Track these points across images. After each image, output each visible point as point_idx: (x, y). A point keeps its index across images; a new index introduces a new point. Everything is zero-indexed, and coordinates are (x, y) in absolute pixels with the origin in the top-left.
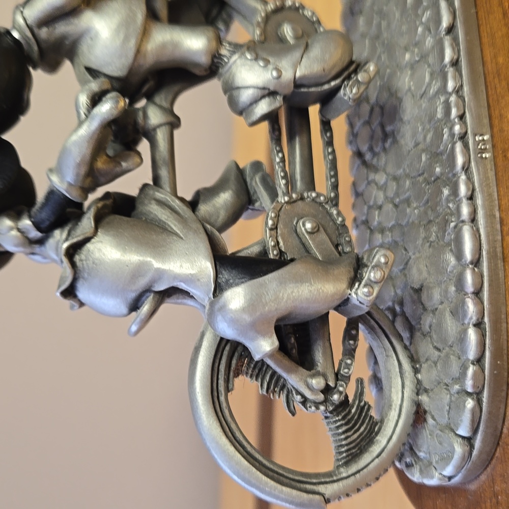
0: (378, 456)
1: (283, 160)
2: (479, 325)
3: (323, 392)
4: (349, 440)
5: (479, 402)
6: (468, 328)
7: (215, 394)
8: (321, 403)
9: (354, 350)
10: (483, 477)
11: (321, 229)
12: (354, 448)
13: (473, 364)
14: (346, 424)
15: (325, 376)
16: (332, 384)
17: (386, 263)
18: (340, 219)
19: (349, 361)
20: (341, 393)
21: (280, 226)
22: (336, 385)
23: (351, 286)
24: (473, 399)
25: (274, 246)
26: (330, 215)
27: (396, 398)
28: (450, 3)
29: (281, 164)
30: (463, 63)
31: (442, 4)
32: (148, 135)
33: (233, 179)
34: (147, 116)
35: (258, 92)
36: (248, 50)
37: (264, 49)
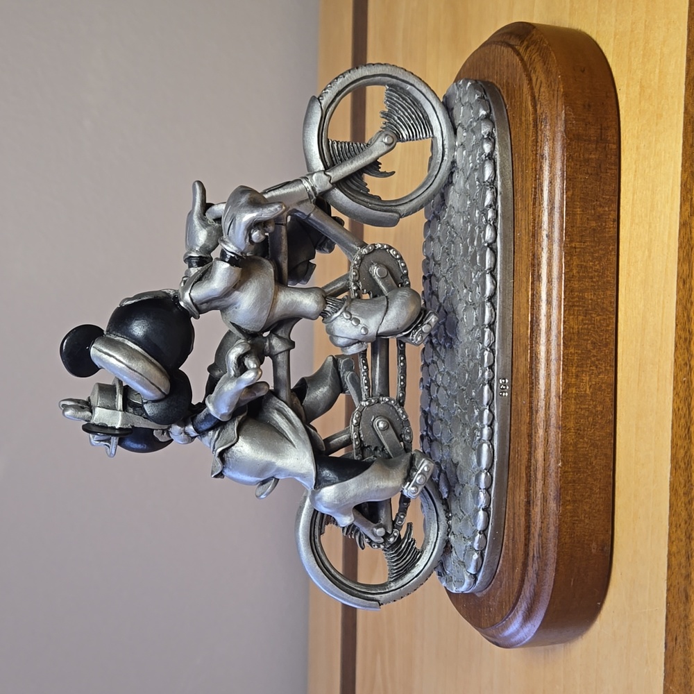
0: (416, 576)
1: (367, 371)
2: (486, 510)
3: (383, 537)
4: (398, 566)
5: (482, 556)
6: (479, 511)
7: (313, 538)
8: (382, 544)
9: (407, 508)
10: (484, 592)
11: (390, 426)
12: (401, 570)
13: (480, 533)
14: (397, 556)
15: (385, 527)
16: (389, 532)
17: (428, 472)
18: (404, 417)
19: (402, 517)
20: (395, 537)
21: (362, 423)
22: (393, 531)
23: (404, 483)
24: (478, 554)
25: (357, 438)
26: (398, 413)
27: (432, 538)
28: (494, 277)
29: (365, 374)
30: (497, 324)
31: (488, 277)
32: (271, 357)
33: (330, 375)
34: (271, 346)
35: (350, 341)
36: (345, 310)
37: (356, 310)
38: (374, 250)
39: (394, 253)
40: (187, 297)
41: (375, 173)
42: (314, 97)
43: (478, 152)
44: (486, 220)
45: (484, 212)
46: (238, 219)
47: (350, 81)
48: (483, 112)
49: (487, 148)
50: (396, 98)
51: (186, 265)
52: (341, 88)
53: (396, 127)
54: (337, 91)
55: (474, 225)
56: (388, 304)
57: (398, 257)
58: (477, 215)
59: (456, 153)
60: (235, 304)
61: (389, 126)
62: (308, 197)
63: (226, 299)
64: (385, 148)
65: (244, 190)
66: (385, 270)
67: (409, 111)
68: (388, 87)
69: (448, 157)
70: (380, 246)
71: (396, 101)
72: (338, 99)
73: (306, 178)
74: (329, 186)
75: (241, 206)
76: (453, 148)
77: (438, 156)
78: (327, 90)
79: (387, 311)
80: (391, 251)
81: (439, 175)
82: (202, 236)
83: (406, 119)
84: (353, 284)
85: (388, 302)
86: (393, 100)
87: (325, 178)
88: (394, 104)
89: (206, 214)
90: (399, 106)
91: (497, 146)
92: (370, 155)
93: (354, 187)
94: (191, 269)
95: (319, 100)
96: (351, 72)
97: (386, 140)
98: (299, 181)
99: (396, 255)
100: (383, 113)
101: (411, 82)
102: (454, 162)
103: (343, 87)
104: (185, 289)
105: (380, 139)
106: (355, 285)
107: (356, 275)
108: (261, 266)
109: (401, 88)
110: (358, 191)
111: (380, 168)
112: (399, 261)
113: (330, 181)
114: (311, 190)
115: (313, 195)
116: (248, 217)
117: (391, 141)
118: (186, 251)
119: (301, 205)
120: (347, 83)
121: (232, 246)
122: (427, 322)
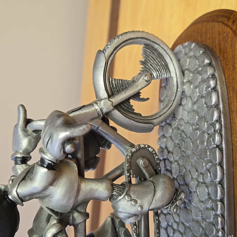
28: (222, 167)
29: (135, 231)
30: (226, 199)
31: (218, 168)
32: (74, 226)
33: (110, 231)
34: (74, 219)
35: (129, 215)
36: (127, 194)
37: (134, 193)
38: (140, 148)
39: (152, 150)
40: (14, 193)
41: (137, 99)
42: (100, 50)
43: (205, 86)
44: (214, 130)
45: (213, 125)
46: (55, 136)
47: (123, 41)
48: (207, 61)
49: (212, 83)
50: (149, 52)
51: (13, 162)
52: (117, 45)
53: (150, 71)
54: (115, 47)
55: (204, 132)
56: (155, 188)
57: (154, 152)
58: (206, 126)
59: (184, 87)
60: (50, 195)
61: (145, 70)
62: (98, 116)
63: (44, 192)
64: (146, 83)
65: (59, 114)
66: (147, 162)
67: (157, 60)
68: (144, 46)
69: (180, 89)
70: (143, 146)
71: (148, 54)
72: (115, 52)
73: (96, 103)
74: (112, 108)
75: (58, 127)
76: (183, 83)
77: (174, 88)
78: (109, 46)
79: (155, 193)
80: (150, 149)
81: (176, 100)
82: (24, 143)
83: (155, 65)
84: (126, 172)
85: (154, 186)
86: (147, 53)
87: (110, 103)
88: (148, 56)
89: (27, 127)
90: (151, 58)
91: (218, 82)
92: (137, 88)
93: (126, 108)
94: (17, 166)
95: (103, 52)
96: (123, 35)
97: (146, 78)
98: (91, 105)
99: (153, 151)
100: (141, 62)
101: (158, 43)
102: (183, 92)
103: (118, 44)
104: (13, 186)
105: (142, 78)
106: (128, 172)
107: (129, 166)
108: (68, 164)
109: (152, 47)
110: (128, 111)
111: (140, 96)
112: (154, 155)
113: (112, 105)
114: (100, 110)
115: (101, 114)
116: (63, 134)
117: (149, 79)
118: (13, 153)
119: (93, 121)
120: (121, 42)
121: (49, 156)
122: (179, 198)
